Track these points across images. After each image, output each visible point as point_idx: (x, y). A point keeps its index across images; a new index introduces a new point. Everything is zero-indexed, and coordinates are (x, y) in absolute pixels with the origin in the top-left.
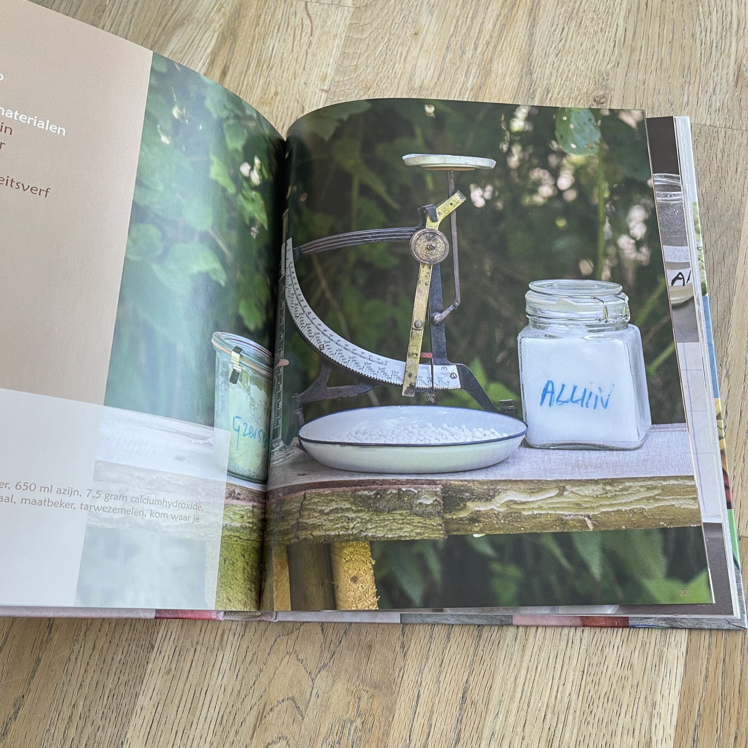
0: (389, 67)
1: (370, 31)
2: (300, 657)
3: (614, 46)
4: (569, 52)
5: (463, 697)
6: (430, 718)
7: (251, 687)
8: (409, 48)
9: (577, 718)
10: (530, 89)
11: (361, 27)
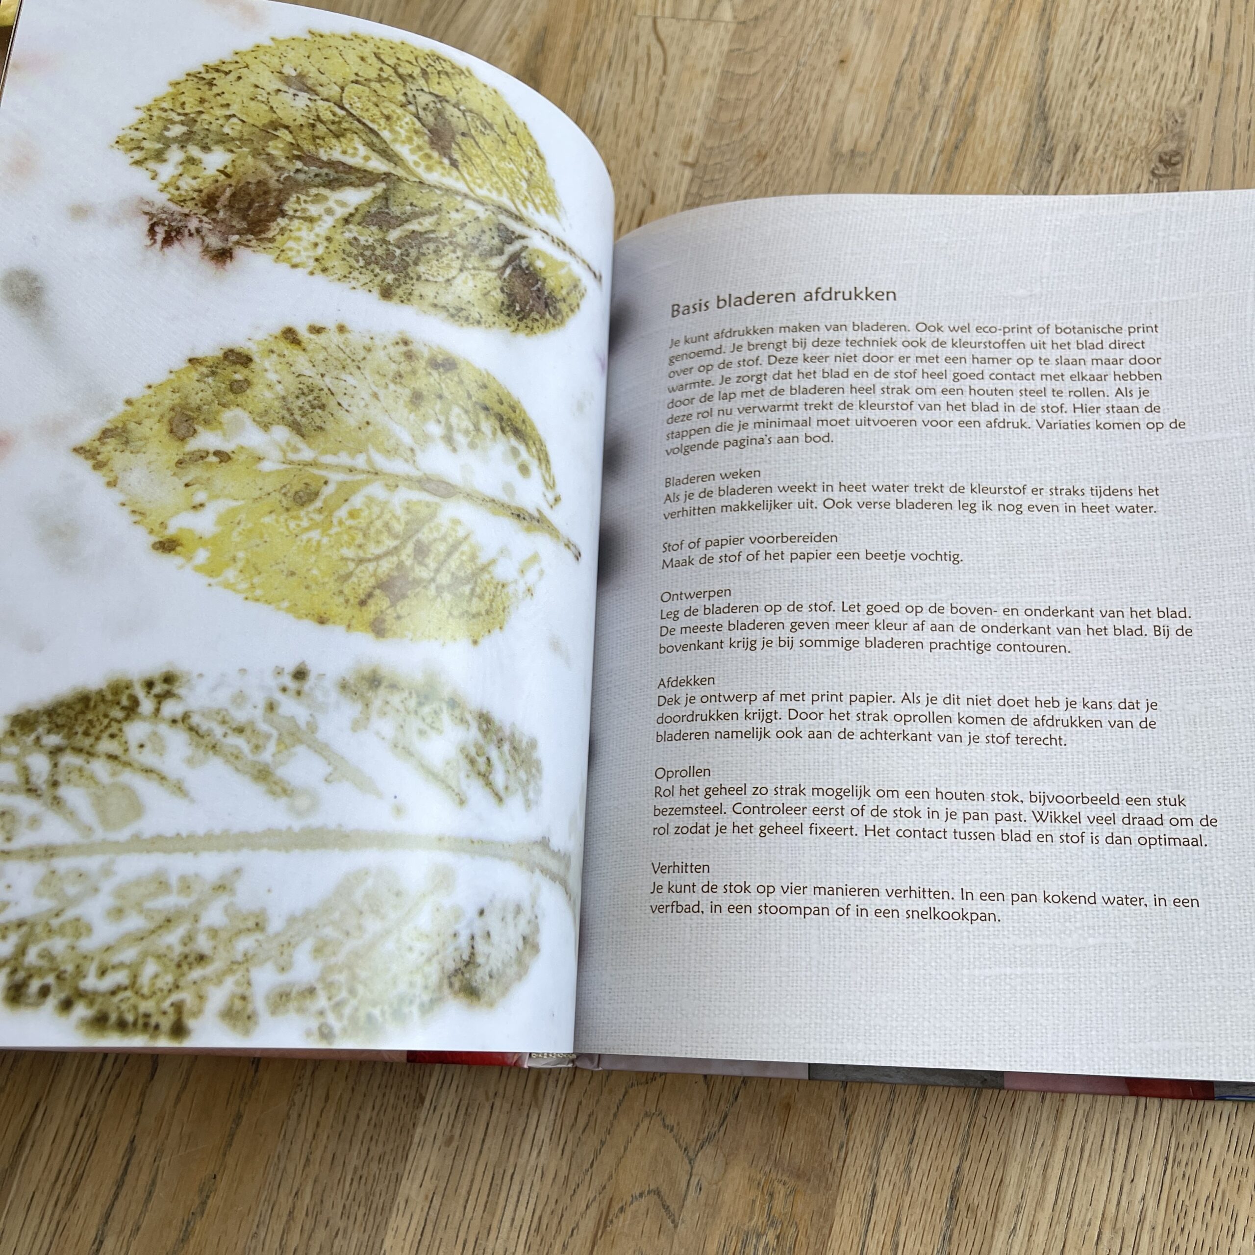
0: (798, 119)
1: (763, 61)
2: (667, 1122)
3: (1193, 66)
4: (1112, 79)
5: (952, 1198)
6: (896, 1232)
7: (587, 1171)
8: (832, 85)
9: (1157, 1240)
10: (1044, 146)
11: (748, 56)
